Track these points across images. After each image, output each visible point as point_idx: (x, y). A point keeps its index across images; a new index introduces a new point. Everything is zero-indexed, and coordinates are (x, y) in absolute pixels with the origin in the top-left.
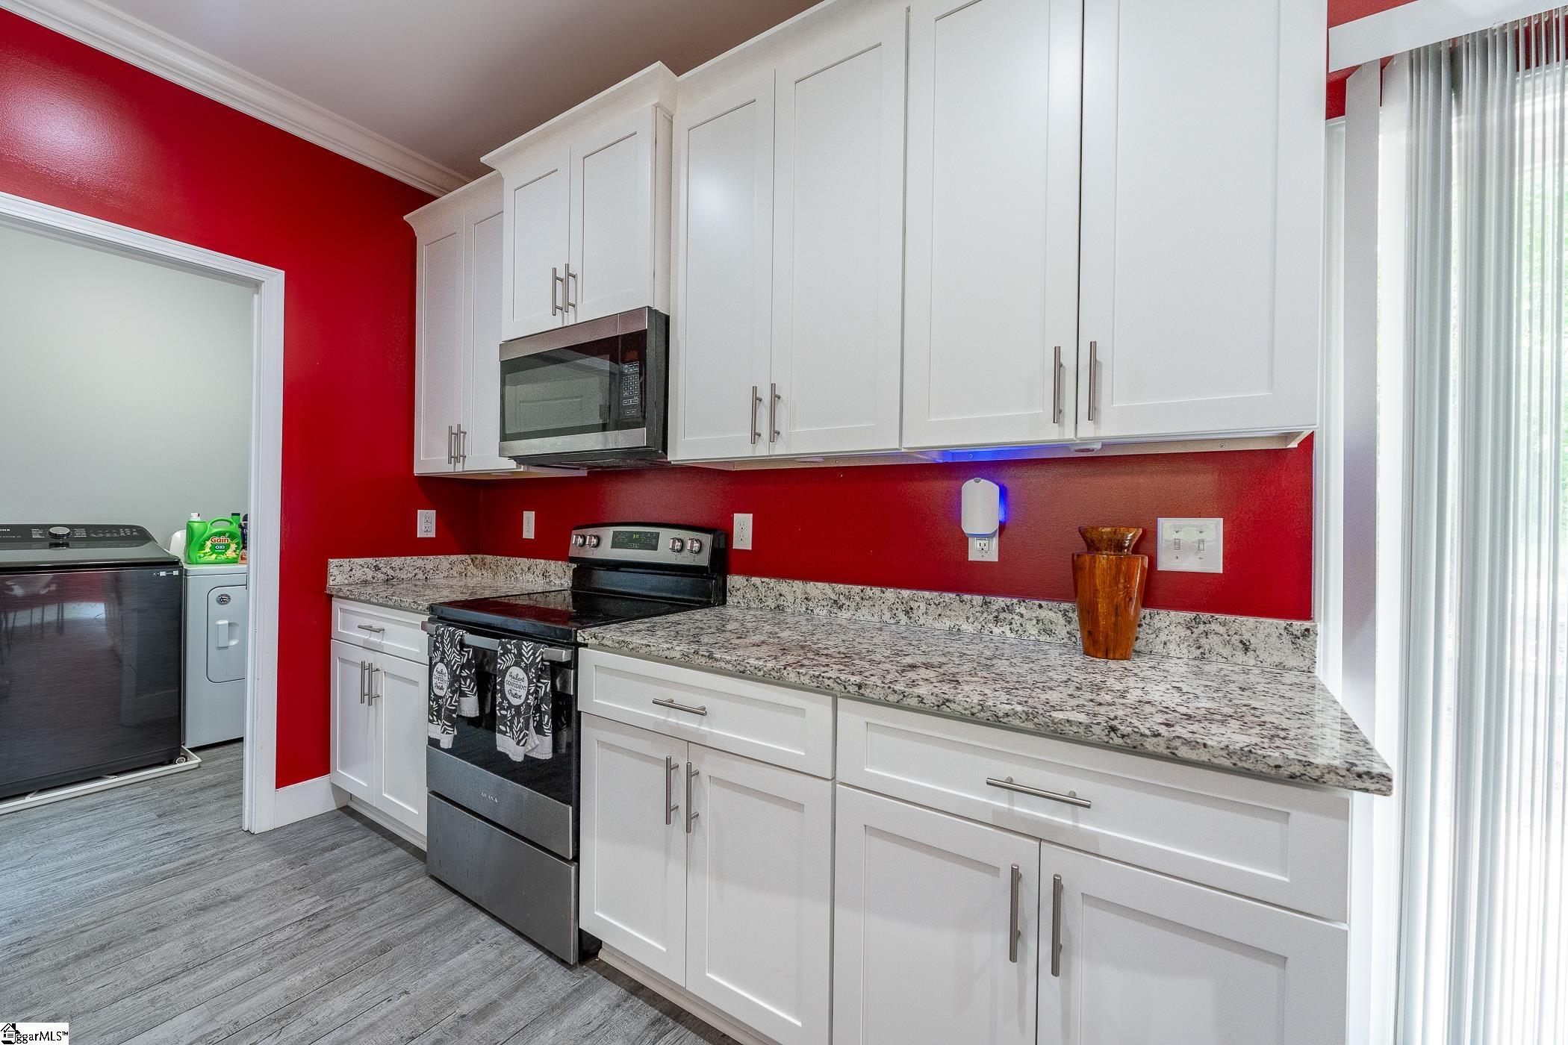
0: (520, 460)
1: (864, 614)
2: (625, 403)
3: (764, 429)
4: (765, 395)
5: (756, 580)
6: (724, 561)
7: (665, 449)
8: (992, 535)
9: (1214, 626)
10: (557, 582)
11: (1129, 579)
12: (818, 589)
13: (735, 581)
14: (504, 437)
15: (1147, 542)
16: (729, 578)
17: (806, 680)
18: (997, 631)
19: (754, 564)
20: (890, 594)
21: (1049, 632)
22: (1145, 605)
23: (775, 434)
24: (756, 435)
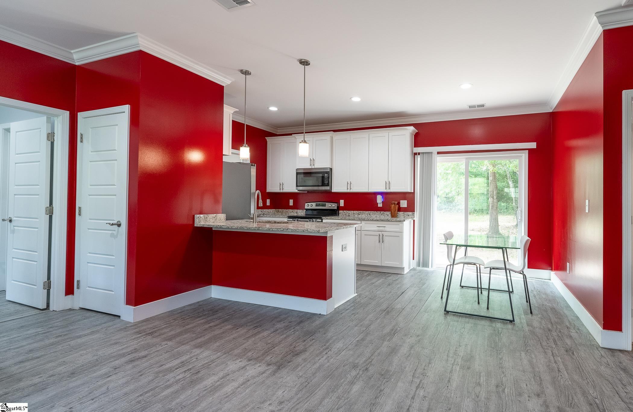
0: (298, 190)
1: (363, 215)
2: (325, 182)
3: (349, 188)
4: (349, 183)
5: (345, 211)
6: (339, 208)
7: (331, 189)
8: (381, 203)
9: (406, 213)
10: (300, 214)
11: (396, 208)
12: (355, 212)
13: (340, 212)
14: (297, 186)
15: (399, 204)
16: (339, 211)
17: (358, 219)
18: (382, 216)
19: (343, 209)
20: (367, 212)
21: (388, 216)
22: (398, 211)
23: (351, 189)
24: (348, 189)
